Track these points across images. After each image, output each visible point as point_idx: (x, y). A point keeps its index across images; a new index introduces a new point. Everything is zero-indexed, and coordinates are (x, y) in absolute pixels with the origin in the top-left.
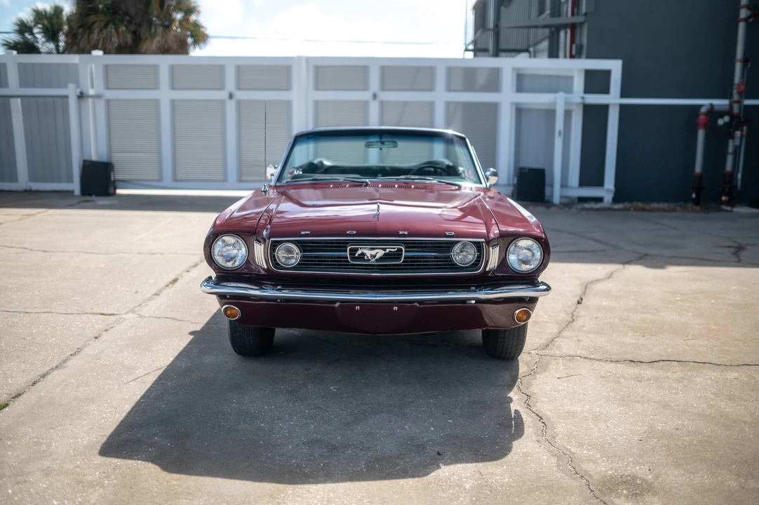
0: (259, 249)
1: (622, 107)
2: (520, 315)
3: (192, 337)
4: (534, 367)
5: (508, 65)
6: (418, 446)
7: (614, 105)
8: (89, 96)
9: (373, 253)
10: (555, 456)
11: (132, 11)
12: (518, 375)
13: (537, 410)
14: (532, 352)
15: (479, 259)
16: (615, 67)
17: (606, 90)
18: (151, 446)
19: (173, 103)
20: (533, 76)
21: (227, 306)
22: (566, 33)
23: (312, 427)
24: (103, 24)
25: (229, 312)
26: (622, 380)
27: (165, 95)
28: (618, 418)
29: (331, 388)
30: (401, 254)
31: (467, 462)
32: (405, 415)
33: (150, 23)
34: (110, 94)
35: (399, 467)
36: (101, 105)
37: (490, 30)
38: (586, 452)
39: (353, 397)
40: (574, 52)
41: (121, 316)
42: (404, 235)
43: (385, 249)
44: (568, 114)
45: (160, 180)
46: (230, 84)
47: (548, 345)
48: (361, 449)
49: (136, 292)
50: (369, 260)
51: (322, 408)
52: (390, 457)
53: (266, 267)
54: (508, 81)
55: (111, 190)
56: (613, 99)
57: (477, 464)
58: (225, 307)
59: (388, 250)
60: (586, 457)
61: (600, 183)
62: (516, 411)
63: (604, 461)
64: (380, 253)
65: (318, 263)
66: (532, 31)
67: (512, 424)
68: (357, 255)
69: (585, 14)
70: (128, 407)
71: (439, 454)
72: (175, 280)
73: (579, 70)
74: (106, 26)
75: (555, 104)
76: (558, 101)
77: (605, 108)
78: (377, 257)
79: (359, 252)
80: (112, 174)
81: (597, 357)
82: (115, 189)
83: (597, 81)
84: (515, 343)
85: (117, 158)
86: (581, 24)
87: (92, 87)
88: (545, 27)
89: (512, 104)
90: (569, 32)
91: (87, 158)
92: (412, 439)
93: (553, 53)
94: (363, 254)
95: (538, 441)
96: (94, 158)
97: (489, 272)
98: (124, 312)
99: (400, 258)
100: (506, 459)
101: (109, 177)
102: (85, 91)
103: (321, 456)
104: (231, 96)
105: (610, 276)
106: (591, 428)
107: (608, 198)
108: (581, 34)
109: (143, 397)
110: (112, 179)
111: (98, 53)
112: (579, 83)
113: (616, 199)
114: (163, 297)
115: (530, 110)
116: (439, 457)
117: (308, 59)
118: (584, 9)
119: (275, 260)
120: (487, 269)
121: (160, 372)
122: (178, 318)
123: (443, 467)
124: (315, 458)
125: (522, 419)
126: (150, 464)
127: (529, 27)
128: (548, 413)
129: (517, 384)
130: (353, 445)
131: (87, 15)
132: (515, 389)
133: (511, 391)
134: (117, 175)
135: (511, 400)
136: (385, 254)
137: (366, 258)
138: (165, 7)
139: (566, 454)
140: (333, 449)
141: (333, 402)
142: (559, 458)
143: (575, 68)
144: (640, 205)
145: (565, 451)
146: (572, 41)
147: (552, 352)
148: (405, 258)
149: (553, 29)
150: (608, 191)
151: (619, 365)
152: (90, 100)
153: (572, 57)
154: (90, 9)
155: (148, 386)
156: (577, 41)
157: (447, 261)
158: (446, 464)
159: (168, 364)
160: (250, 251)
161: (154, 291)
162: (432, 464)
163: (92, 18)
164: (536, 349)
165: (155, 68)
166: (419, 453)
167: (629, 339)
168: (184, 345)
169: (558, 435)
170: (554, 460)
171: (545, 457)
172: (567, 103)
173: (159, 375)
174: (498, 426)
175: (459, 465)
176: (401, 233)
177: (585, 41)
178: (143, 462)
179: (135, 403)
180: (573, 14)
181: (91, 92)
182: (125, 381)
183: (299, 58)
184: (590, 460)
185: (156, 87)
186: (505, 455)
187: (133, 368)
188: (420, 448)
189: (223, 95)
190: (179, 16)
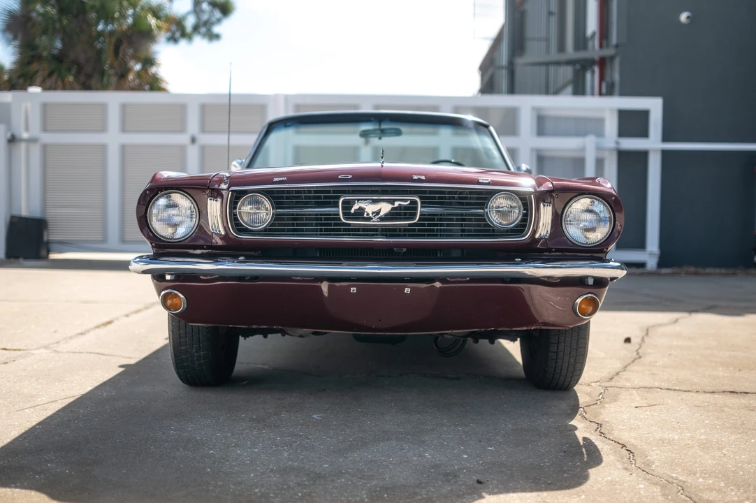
0: (214, 208)
1: (666, 154)
2: (583, 306)
3: (122, 370)
4: (600, 398)
5: (527, 104)
6: (446, 475)
7: (655, 150)
8: (22, 140)
9: (376, 209)
10: (656, 484)
11: (82, 58)
12: (579, 405)
13: (615, 438)
14: (593, 384)
15: (525, 218)
16: (654, 106)
17: (644, 133)
18: (39, 473)
19: (124, 148)
20: (557, 119)
21: (166, 291)
22: (593, 72)
23: (286, 454)
24: (46, 73)
25: (169, 302)
26: (726, 409)
27: (113, 138)
28: (735, 445)
29: (315, 416)
30: (416, 209)
31: (524, 490)
32: (424, 442)
33: (102, 73)
34: (48, 138)
35: (419, 497)
36: (36, 151)
37: (502, 67)
38: (700, 480)
39: (346, 425)
40: (604, 90)
41: (29, 351)
42: (419, 181)
43: (392, 202)
44: (600, 163)
45: (104, 240)
46: (193, 126)
47: (613, 378)
48: (360, 478)
49: (55, 332)
50: (369, 219)
51: (300, 436)
52: (404, 486)
53: (223, 233)
54: (526, 122)
55: (43, 253)
56: (653, 143)
57: (540, 493)
58: (163, 293)
59: (397, 204)
60: (704, 486)
61: (641, 245)
62: (585, 439)
63: (732, 490)
64: (385, 208)
65: (296, 225)
66: (552, 68)
67: (583, 452)
68: (352, 211)
69: (617, 46)
70: (15, 433)
71: (479, 482)
72: (110, 323)
73: (611, 110)
74: (50, 75)
75: (583, 149)
76: (587, 146)
77: (643, 156)
78: (382, 214)
79: (356, 207)
80: (45, 233)
81: (683, 389)
82: (49, 251)
83: (633, 123)
84: (572, 360)
85: (53, 215)
86: (612, 58)
87: (27, 129)
88: (569, 63)
89: (532, 150)
90: (597, 69)
91: (15, 213)
92: (436, 466)
93: (579, 90)
94: (361, 210)
95: (626, 469)
96: (24, 213)
97: (540, 238)
98: (35, 348)
99: (415, 214)
100: (583, 487)
101: (41, 236)
102: (17, 134)
103: (299, 484)
104: (193, 140)
105: (676, 321)
106: (700, 456)
107: (652, 263)
108: (612, 69)
109: (39, 424)
110: (45, 238)
111: (35, 90)
112: (611, 126)
113: (662, 263)
114: (92, 335)
115: (553, 159)
116: (479, 486)
117: (287, 98)
118: (614, 39)
119: (236, 219)
120: (537, 236)
121: (71, 400)
122: (107, 353)
123: (487, 497)
124: (289, 487)
125: (595, 447)
126: (33, 493)
127: (547, 64)
128: (633, 441)
129: (579, 413)
130: (349, 473)
131: (29, 63)
132: (578, 417)
133: (572, 419)
134: (52, 235)
135: (575, 428)
136: (393, 209)
137: (365, 215)
138: (121, 55)
139: (672, 483)
140: (317, 477)
141: (317, 430)
142: (663, 487)
143: (606, 108)
144: (692, 269)
145: (670, 480)
146: (602, 78)
147: (620, 384)
148: (421, 215)
149: (578, 66)
150: (651, 254)
151: (716, 396)
152: (23, 146)
153: (601, 94)
154: (33, 57)
155: (50, 413)
156: (608, 78)
157: (479, 226)
158: (491, 493)
159: (84, 393)
160: (202, 212)
161: (79, 331)
162: (470, 494)
163: (35, 66)
164: (597, 382)
165: (103, 107)
166: (449, 481)
167: (721, 372)
168: (110, 377)
169: (653, 463)
170: (657, 490)
171: (641, 486)
172: (599, 148)
173: (68, 402)
174: (562, 454)
175: (512, 495)
176: (415, 177)
177: (617, 77)
178: (23, 491)
179: (27, 429)
180: (601, 46)
181: (25, 135)
182: (18, 409)
183: (276, 96)
184: (711, 489)
185: (103, 129)
186: (580, 484)
187: (32, 396)
188: (450, 476)
189: (183, 139)
190: (138, 67)
